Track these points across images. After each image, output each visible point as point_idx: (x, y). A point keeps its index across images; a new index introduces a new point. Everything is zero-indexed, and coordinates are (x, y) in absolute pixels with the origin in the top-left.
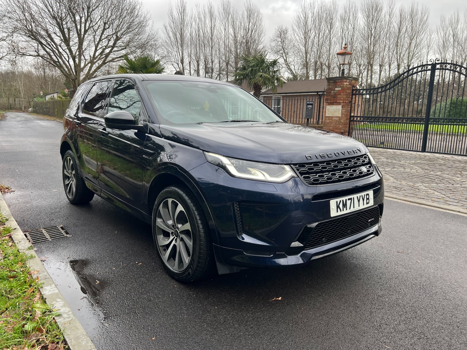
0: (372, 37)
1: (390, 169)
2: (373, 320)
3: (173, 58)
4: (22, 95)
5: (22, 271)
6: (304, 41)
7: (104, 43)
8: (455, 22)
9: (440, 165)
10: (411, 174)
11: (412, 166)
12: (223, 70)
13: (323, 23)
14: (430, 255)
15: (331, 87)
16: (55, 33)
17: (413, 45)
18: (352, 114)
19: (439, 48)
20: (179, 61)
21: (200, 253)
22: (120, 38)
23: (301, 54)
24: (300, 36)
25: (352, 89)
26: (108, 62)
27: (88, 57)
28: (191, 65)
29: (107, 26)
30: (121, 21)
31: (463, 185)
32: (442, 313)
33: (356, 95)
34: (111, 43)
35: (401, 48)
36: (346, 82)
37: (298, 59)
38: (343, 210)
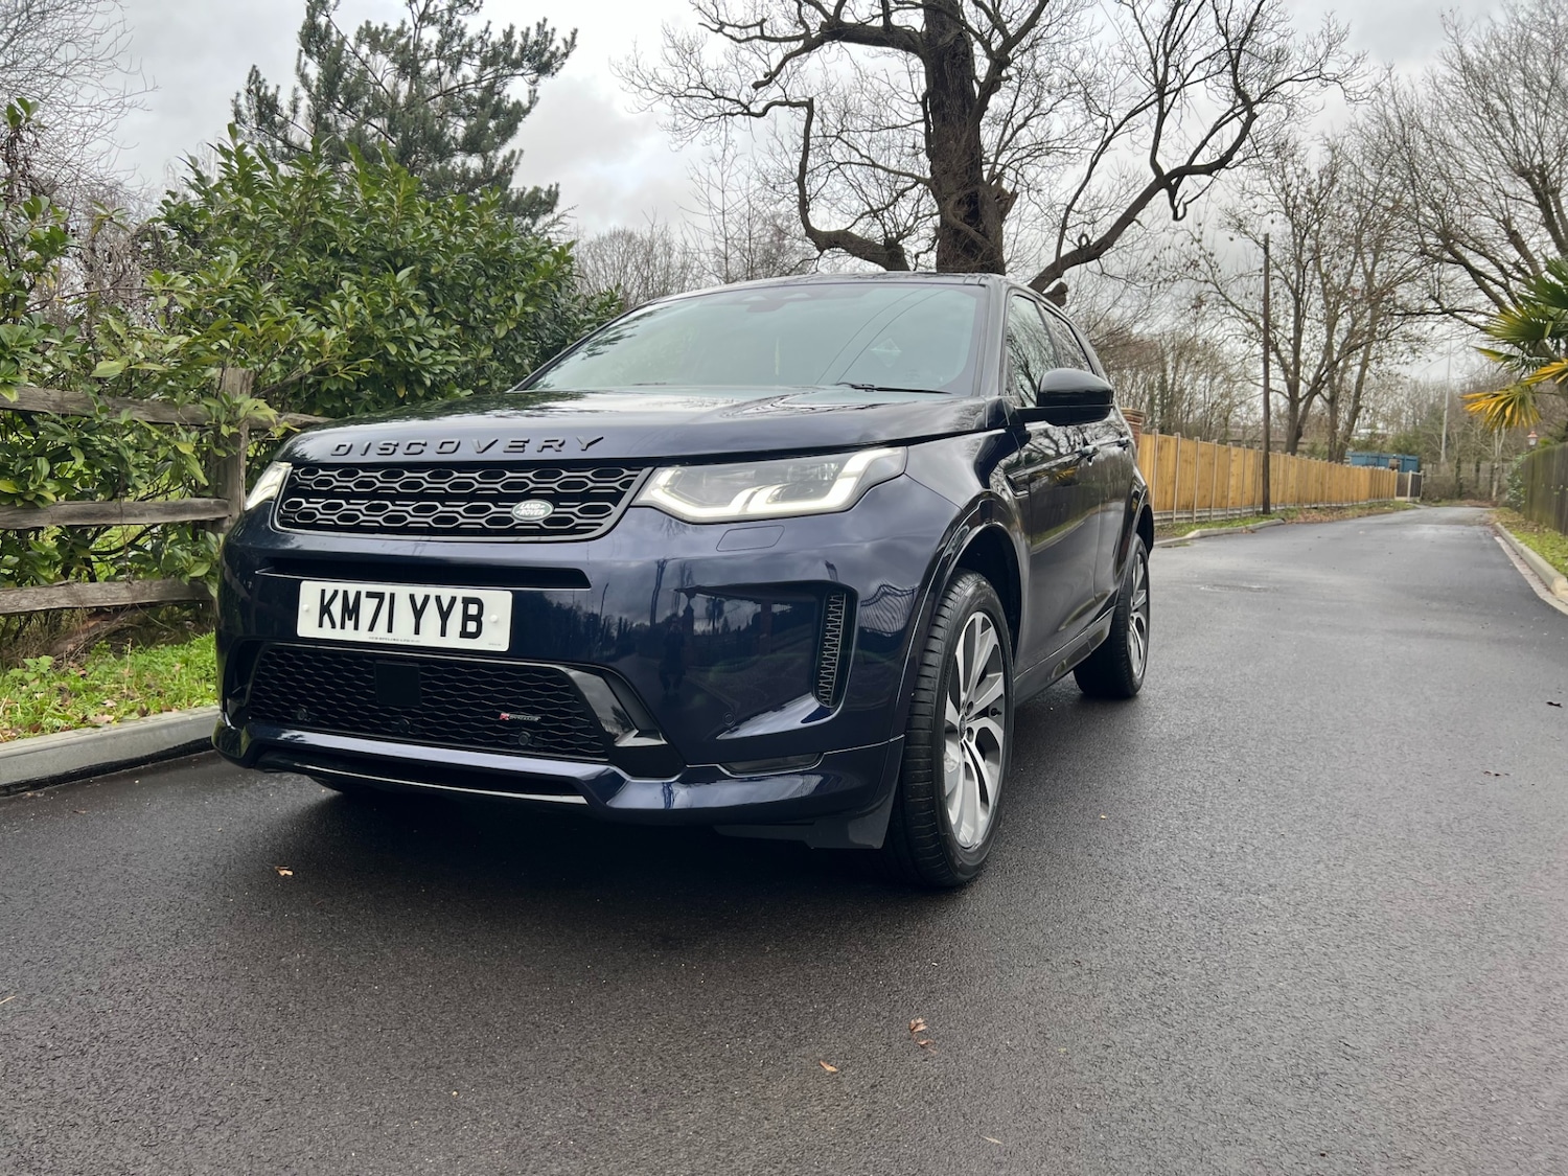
38: (343, 627)
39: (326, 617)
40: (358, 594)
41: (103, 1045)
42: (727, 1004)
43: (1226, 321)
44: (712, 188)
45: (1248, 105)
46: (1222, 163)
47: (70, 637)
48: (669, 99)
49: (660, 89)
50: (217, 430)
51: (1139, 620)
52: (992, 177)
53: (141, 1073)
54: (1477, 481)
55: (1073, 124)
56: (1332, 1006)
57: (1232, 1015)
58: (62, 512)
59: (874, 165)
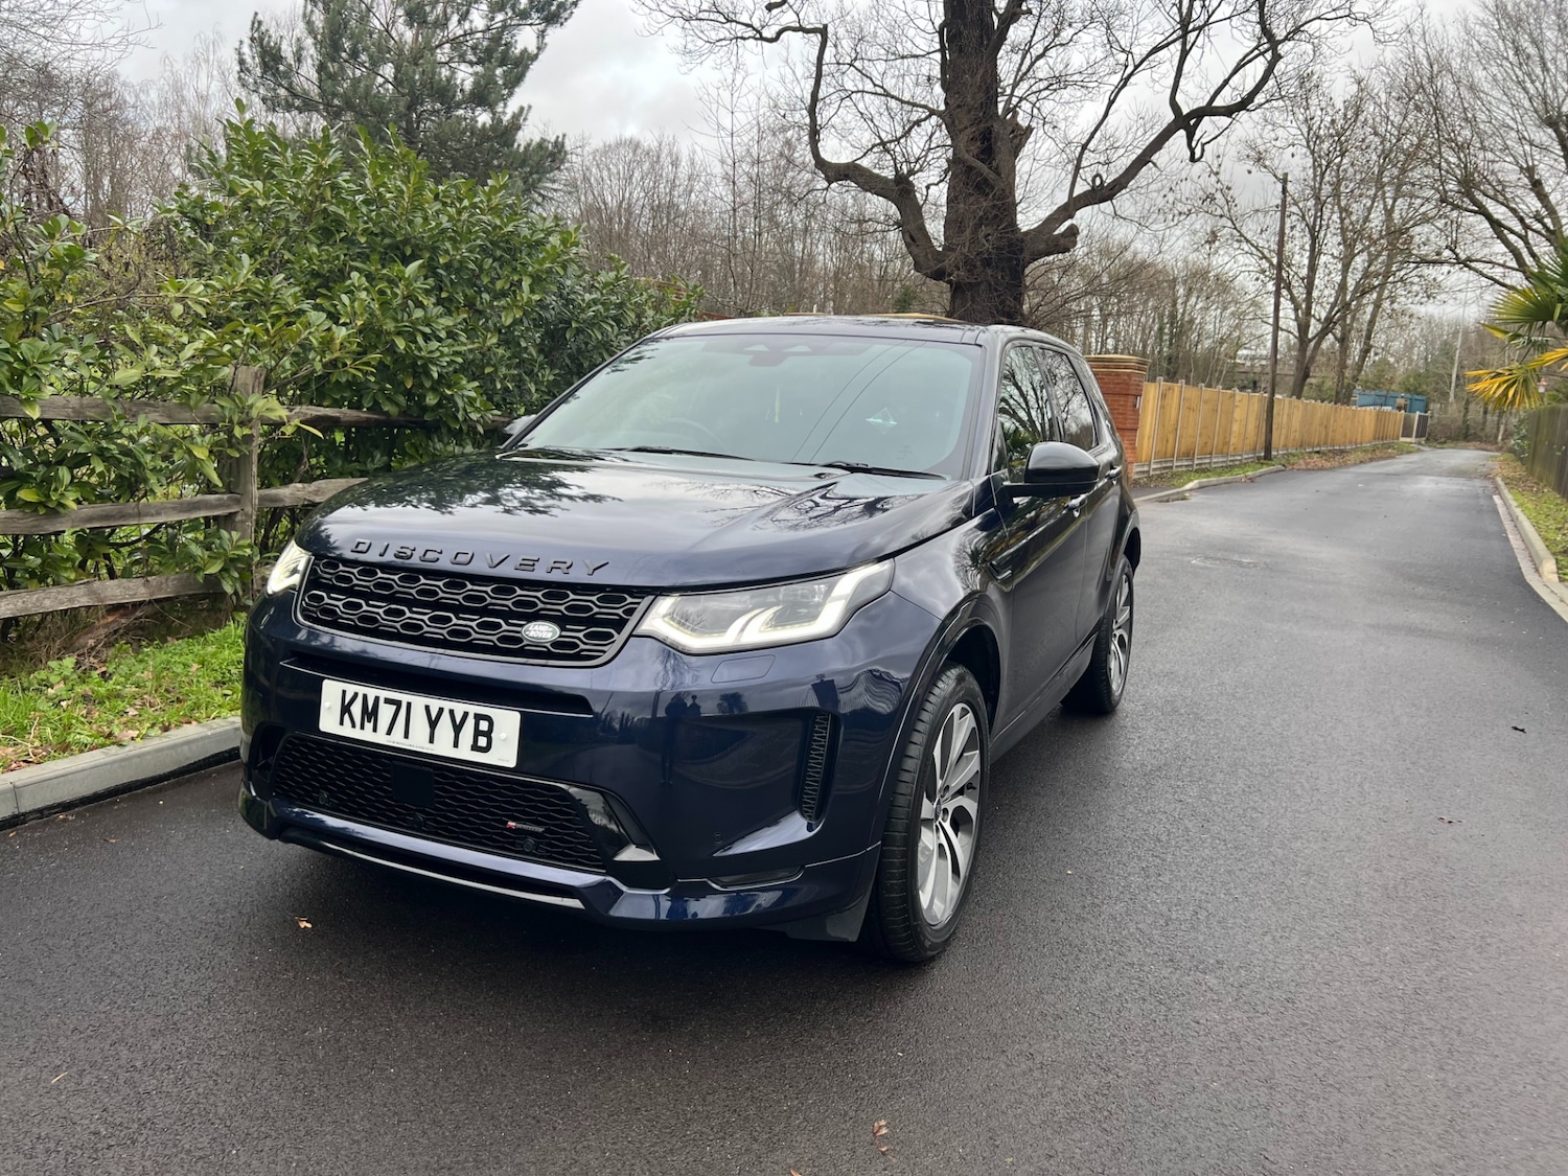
38: (362, 727)
39: (346, 716)
40: (377, 699)
41: (150, 1133)
42: (710, 1098)
43: (1240, 258)
44: (721, 109)
45: (1274, 43)
46: (1243, 105)
47: (91, 632)
48: (681, 21)
49: (672, 12)
50: (230, 432)
51: (1121, 636)
52: (1007, 110)
53: (186, 1166)
54: (1484, 423)
55: (1092, 58)
56: (1258, 1111)
57: (1166, 1121)
58: (82, 515)
59: (887, 94)
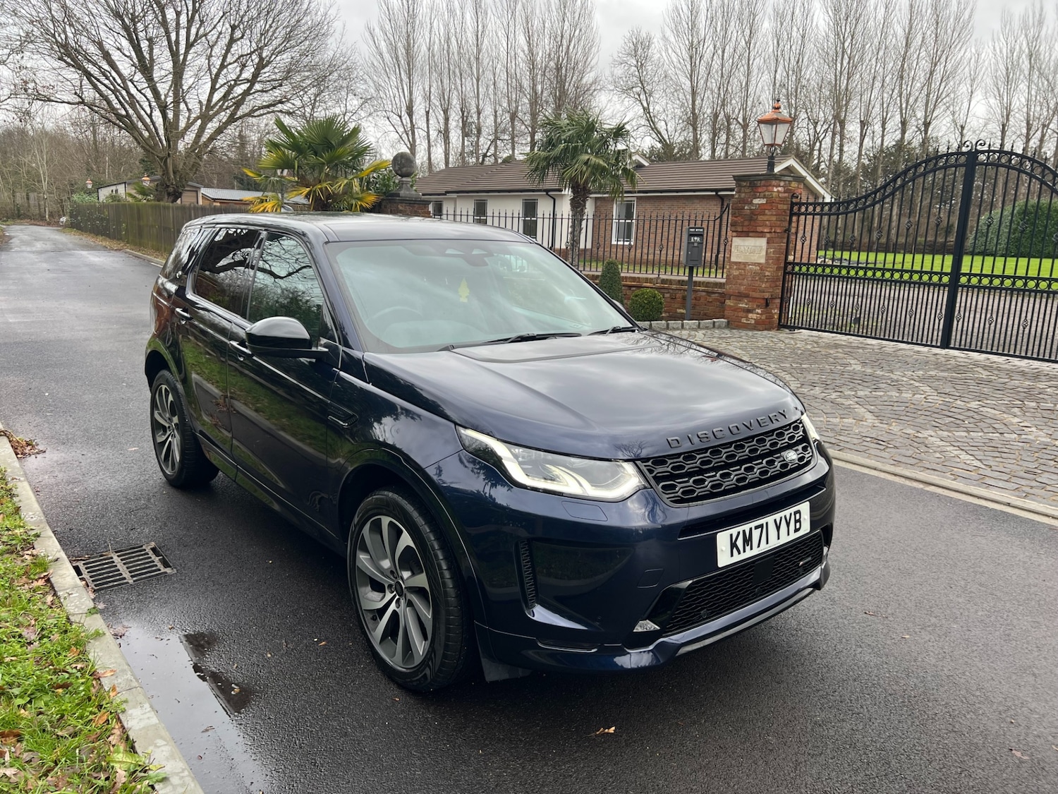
0: (846, 56)
1: (866, 392)
2: (799, 781)
3: (389, 103)
4: (45, 185)
5: (79, 671)
6: (689, 68)
7: (232, 72)
8: (1033, 24)
9: (980, 382)
10: (912, 406)
11: (917, 384)
12: (504, 131)
13: (732, 24)
14: (933, 620)
15: (743, 195)
16: (118, 49)
17: (937, 76)
18: (791, 258)
19: (996, 85)
20: (404, 109)
21: (447, 638)
22: (269, 62)
23: (681, 96)
24: (679, 54)
25: (792, 202)
26: (240, 118)
27: (194, 105)
28: (430, 118)
29: (238, 34)
30: (270, 22)
31: (1023, 436)
32: (942, 766)
33: (799, 215)
34: (247, 74)
35: (910, 83)
36: (777, 187)
37: (675, 106)
38: (745, 551)
39: (735, 550)
40: (751, 529)
